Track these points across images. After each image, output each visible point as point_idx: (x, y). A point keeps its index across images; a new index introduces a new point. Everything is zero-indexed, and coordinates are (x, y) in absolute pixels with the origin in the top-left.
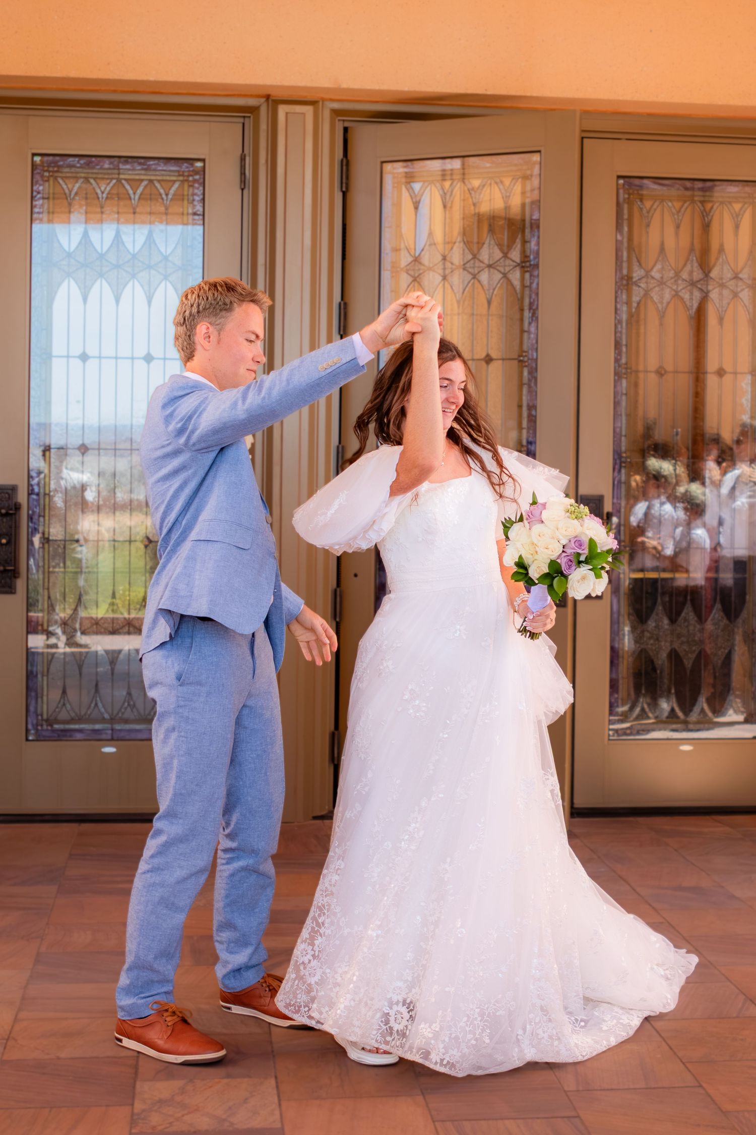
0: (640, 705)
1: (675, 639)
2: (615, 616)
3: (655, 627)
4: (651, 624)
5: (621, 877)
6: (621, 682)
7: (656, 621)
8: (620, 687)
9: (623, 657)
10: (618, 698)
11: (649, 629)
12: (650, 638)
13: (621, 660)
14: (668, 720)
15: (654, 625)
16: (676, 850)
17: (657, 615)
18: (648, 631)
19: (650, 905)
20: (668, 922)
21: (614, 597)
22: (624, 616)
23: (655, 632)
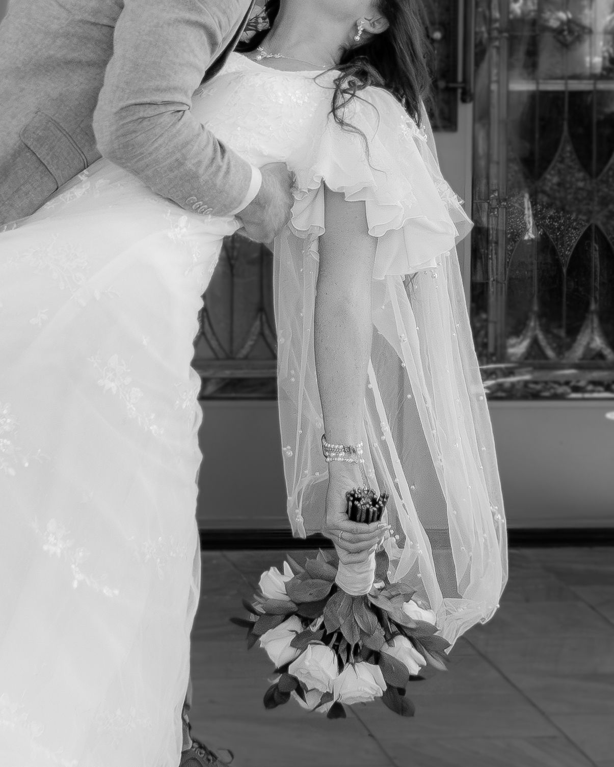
0: (530, 334)
1: (597, 208)
2: (482, 163)
3: (559, 184)
4: (551, 179)
5: (483, 656)
6: (492, 289)
7: (559, 172)
8: (492, 299)
9: (497, 243)
10: (486, 320)
11: (547, 189)
12: (549, 206)
13: (492, 246)
14: (585, 362)
15: (555, 180)
16: (593, 608)
17: (562, 161)
18: (544, 192)
19: (534, 705)
20: (567, 738)
21: (478, 126)
22: (498, 163)
23: (557, 195)
